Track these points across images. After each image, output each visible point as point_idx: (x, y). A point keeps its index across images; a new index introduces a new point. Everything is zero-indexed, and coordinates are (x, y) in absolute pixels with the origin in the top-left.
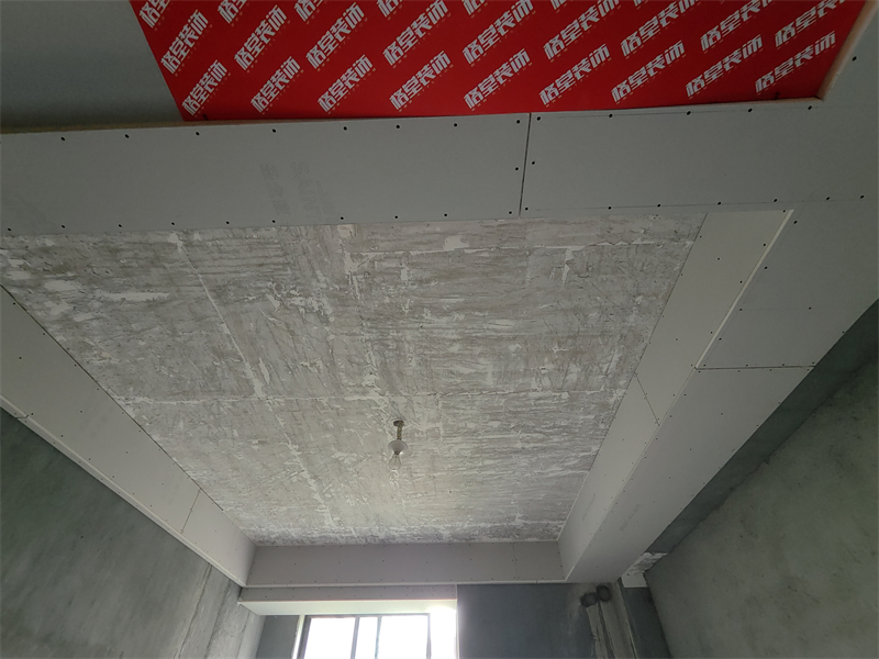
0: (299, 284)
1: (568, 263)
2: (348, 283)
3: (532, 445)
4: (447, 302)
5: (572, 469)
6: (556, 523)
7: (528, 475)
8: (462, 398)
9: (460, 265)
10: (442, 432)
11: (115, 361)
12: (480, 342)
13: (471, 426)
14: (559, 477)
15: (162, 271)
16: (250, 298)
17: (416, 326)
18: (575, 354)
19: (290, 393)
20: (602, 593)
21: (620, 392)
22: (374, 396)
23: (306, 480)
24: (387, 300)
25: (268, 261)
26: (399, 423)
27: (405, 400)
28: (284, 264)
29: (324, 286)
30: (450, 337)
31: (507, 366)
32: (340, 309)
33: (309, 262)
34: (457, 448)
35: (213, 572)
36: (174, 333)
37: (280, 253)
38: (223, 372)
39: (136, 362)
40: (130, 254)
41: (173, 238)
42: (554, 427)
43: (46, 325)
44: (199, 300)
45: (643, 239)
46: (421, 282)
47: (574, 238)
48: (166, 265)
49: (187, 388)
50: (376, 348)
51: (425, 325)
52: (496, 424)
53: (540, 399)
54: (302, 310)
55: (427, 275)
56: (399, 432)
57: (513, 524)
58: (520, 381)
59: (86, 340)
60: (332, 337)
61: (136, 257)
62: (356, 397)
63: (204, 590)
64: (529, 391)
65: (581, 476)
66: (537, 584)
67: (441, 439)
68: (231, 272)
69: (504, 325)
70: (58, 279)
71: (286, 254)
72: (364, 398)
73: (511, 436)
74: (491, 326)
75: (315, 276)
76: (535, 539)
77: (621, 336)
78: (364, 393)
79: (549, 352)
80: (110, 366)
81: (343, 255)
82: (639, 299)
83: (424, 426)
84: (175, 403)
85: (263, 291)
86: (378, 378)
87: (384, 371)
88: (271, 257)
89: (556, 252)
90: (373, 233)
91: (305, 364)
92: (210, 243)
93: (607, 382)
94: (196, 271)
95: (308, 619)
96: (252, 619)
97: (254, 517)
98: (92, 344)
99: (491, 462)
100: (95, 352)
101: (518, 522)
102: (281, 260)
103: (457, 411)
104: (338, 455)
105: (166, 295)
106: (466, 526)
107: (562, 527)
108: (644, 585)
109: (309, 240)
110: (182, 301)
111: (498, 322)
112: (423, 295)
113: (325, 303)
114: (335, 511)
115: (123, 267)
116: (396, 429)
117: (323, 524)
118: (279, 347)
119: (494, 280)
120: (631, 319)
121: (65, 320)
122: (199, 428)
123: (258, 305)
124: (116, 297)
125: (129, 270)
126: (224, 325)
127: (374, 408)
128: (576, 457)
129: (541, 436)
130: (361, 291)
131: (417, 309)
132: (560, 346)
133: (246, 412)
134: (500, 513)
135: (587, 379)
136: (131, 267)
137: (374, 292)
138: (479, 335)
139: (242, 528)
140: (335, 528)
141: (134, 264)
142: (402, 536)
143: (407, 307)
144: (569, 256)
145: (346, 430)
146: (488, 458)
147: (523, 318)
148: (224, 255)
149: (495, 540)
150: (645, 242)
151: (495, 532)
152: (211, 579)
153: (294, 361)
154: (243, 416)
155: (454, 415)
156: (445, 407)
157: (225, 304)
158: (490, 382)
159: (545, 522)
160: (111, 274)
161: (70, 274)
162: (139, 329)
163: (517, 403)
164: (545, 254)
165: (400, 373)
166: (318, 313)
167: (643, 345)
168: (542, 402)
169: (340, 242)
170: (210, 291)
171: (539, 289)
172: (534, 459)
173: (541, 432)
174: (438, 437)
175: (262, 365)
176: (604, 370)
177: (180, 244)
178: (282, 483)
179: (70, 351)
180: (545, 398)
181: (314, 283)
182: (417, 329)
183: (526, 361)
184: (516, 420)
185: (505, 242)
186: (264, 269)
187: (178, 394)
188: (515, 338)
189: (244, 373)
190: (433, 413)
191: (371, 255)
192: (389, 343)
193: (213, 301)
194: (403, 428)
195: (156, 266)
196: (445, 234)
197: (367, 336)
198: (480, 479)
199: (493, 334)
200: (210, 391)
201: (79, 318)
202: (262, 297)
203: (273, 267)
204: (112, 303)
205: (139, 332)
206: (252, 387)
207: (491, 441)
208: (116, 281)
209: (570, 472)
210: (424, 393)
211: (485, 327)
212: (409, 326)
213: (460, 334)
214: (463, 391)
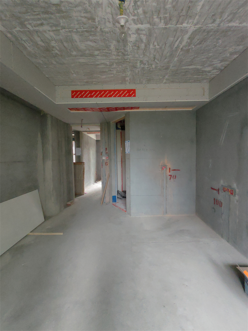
210: (106, 30)
211: (88, 60)
212: (114, 60)
213: (96, 58)
214: (86, 31)
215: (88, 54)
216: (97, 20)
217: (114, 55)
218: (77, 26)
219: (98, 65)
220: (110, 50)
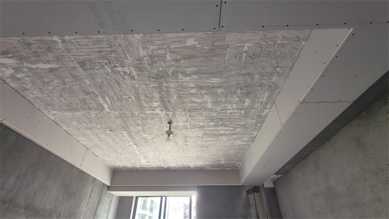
0: (119, 61)
1: (245, 52)
2: (142, 60)
3: (228, 132)
4: (189, 70)
5: (245, 142)
6: (238, 162)
7: (226, 144)
8: (197, 112)
9: (195, 53)
10: (189, 127)
11: (40, 95)
12: (205, 88)
13: (202, 124)
14: (239, 145)
15: (53, 54)
16: (97, 68)
17: (175, 81)
18: (248, 94)
19: (121, 110)
20: (256, 189)
21: (267, 111)
22: (158, 111)
23: (132, 146)
24: (161, 69)
25: (103, 50)
26: (170, 123)
27: (172, 113)
28: (110, 51)
29: (131, 62)
30: (191, 86)
31: (217, 99)
32: (140, 73)
33: (123, 50)
34: (196, 133)
35: (96, 181)
36: (64, 83)
37: (108, 46)
38: (89, 100)
39: (49, 96)
40: (36, 46)
41: (55, 38)
42: (238, 125)
43: (4, 79)
44: (74, 68)
45: (282, 41)
46: (176, 60)
47: (248, 40)
48: (55, 51)
49: (74, 108)
50: (157, 90)
51: (179, 81)
52: (212, 124)
53: (232, 113)
54: (122, 73)
55: (179, 57)
56: (170, 127)
57: (220, 163)
58: (223, 105)
59: (25, 86)
60: (137, 85)
61: (39, 47)
62: (150, 112)
63: (93, 188)
64: (227, 110)
65: (249, 145)
66: (229, 186)
67: (189, 129)
68: (86, 55)
69: (216, 81)
70: (5, 57)
71: (111, 47)
72: (153, 112)
73: (219, 128)
74: (210, 81)
75: (126, 57)
76: (229, 169)
77: (269, 86)
78: (154, 110)
79: (236, 93)
80: (38, 98)
81: (138, 47)
82: (278, 69)
83: (181, 124)
84: (70, 114)
85: (103, 64)
86: (159, 104)
87: (162, 100)
88: (104, 48)
89: (240, 46)
90: (152, 37)
91: (126, 97)
92: (74, 41)
93: (262, 106)
94: (70, 54)
95: (137, 198)
96: (114, 198)
97: (111, 160)
98: (27, 88)
99: (211, 139)
100: (30, 91)
101: (222, 162)
102: (109, 49)
103: (195, 118)
104: (144, 135)
105: (57, 66)
106: (201, 163)
107: (241, 164)
108: (272, 186)
109: (121, 40)
110: (65, 69)
111: (213, 79)
112: (178, 67)
113: (132, 70)
114: (145, 157)
115: (34, 52)
116: (169, 125)
117: (141, 162)
118: (113, 90)
119: (211, 60)
120: (274, 79)
121: (12, 77)
122: (83, 124)
123: (101, 71)
124: (35, 66)
125: (38, 54)
126: (86, 80)
127: (158, 116)
128: (247, 137)
129: (232, 129)
130: (148, 64)
131: (175, 73)
132: (241, 90)
133: (102, 118)
134: (215, 159)
135: (253, 104)
136: (39, 52)
137: (155, 65)
138: (204, 85)
139: (107, 164)
140: (146, 164)
141: (39, 51)
142: (174, 167)
143: (170, 72)
144: (246, 49)
145: (147, 125)
146: (209, 137)
147: (224, 78)
148: (82, 47)
149: (213, 169)
150: (283, 42)
151: (213, 166)
152: (95, 183)
153: (121, 96)
154: (101, 119)
155: (194, 120)
156: (190, 116)
157: (86, 70)
158: (209, 106)
159: (234, 162)
160: (29, 55)
161: (10, 55)
162: (48, 81)
163: (222, 115)
164: (234, 48)
165: (169, 102)
166: (130, 75)
167: (279, 90)
168: (233, 114)
169: (136, 41)
170: (78, 64)
171: (232, 64)
172: (229, 138)
173: (232, 127)
174: (187, 128)
175: (106, 98)
176: (261, 101)
177: (60, 41)
178: (122, 147)
179: (18, 91)
180: (234, 113)
181: (126, 60)
182: (176, 82)
183: (226, 97)
184: (221, 122)
185: (215, 41)
186: (101, 54)
187: (71, 110)
188: (220, 87)
189: (99, 101)
190: (184, 119)
191: (152, 48)
192: (163, 88)
193: (79, 68)
194: (172, 125)
195: (50, 52)
196: (186, 37)
197: (153, 85)
198: (206, 146)
199: (210, 84)
200: (85, 109)
201: (19, 76)
202: (102, 67)
203: (106, 53)
204: (32, 69)
205: (48, 83)
206: (103, 107)
207: (210, 130)
208: (32, 59)
209: (244, 143)
210: (181, 110)
211: (207, 82)
212: (172, 81)
213: (195, 85)
214: (198, 109)
215: (204, 90)
216: (188, 115)
217: (172, 88)
218: (205, 112)
219: (195, 73)
220: (177, 94)
